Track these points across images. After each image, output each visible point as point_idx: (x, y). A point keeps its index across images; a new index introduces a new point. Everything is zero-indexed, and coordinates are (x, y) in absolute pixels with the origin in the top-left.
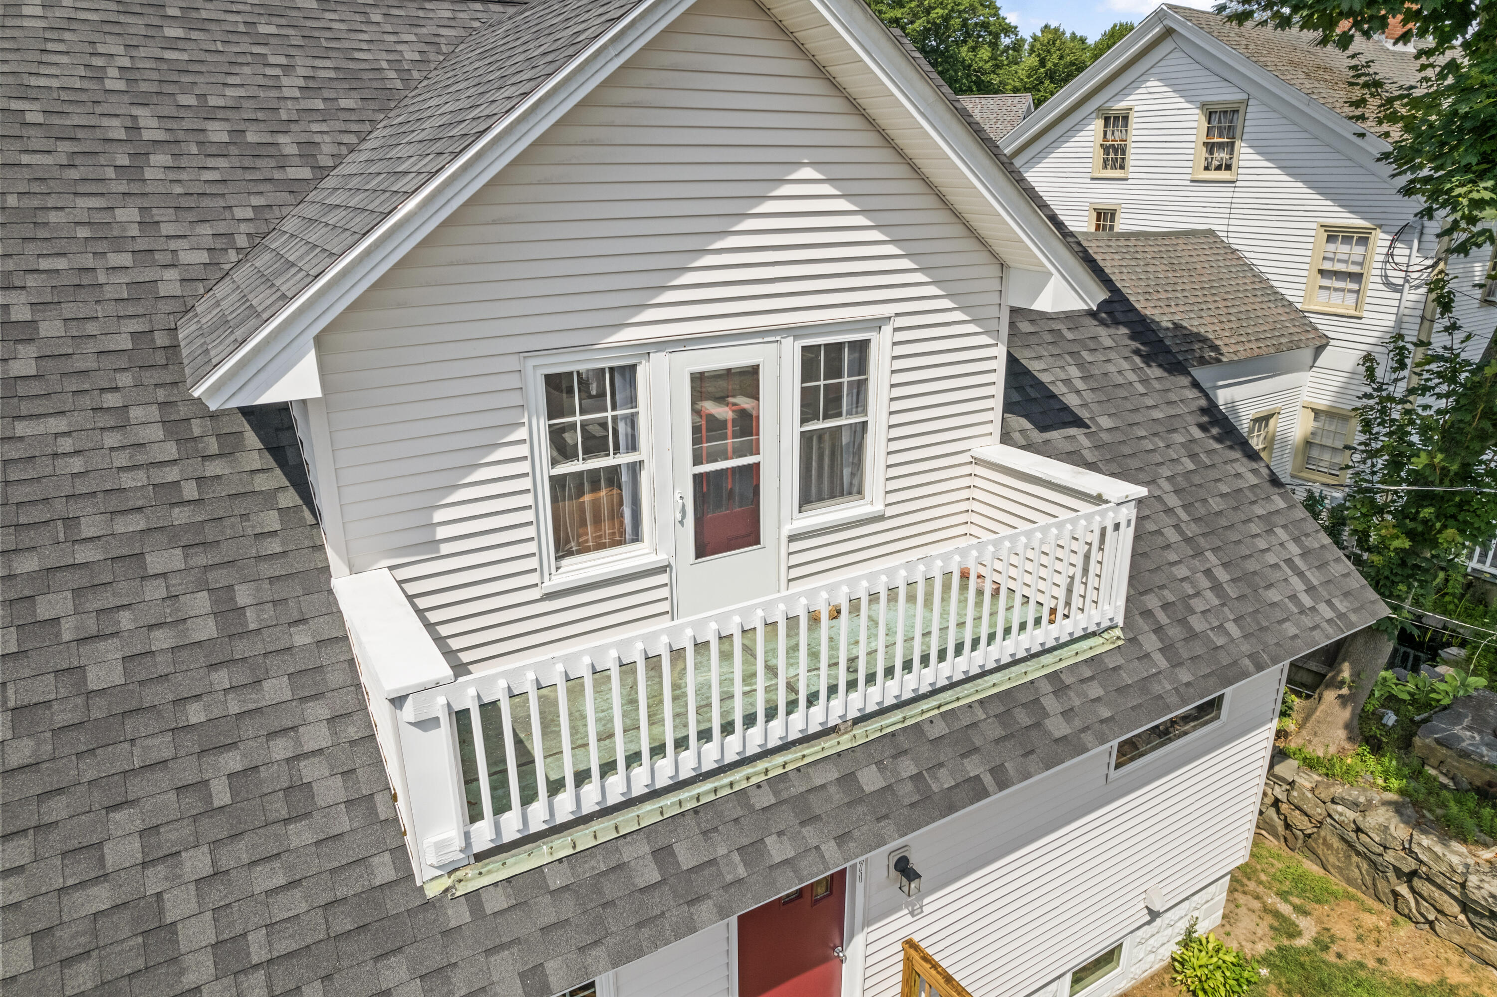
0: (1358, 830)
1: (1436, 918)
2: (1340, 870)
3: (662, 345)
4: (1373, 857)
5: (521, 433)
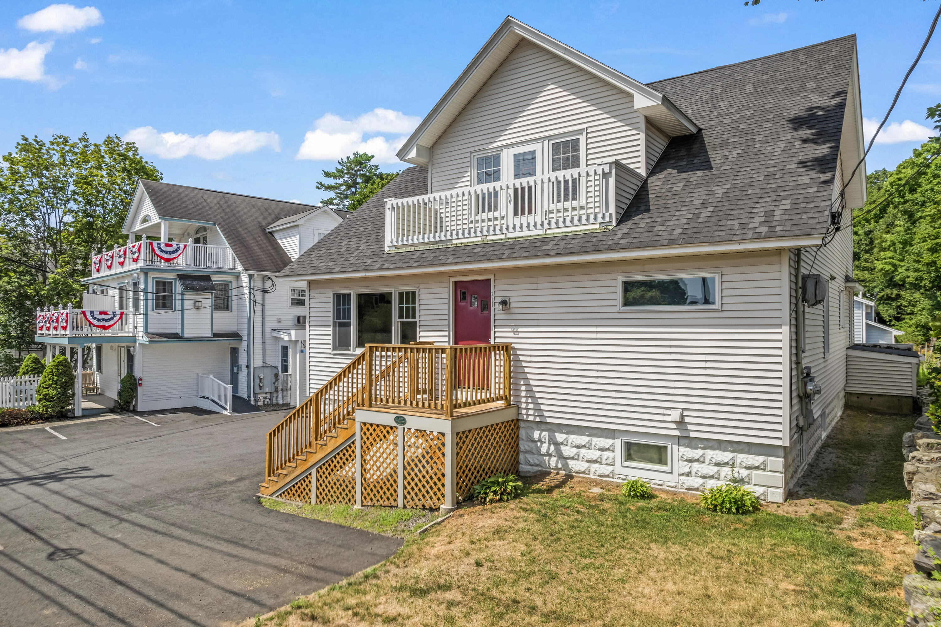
3: (506, 146)
5: (469, 174)
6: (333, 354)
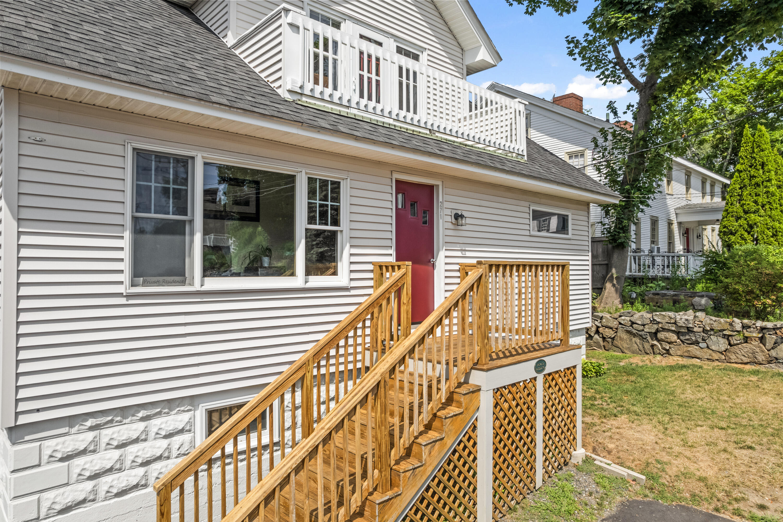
0: (633, 323)
1: (670, 347)
2: (628, 348)
3: (351, 18)
4: (640, 333)
6: (129, 296)
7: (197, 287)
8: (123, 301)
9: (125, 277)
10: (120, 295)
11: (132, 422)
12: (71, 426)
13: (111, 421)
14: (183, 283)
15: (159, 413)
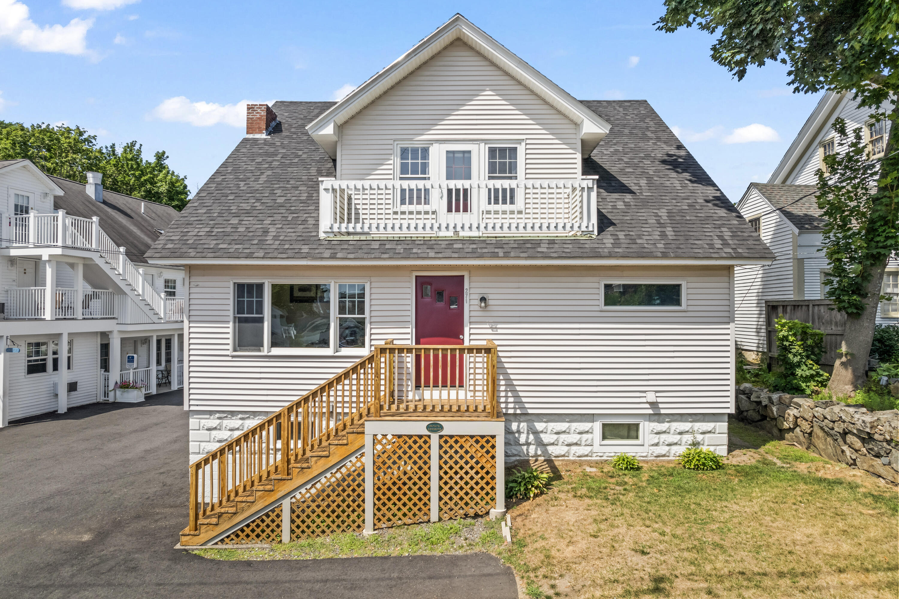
0: (824, 417)
1: (856, 457)
2: (824, 450)
3: (437, 141)
4: (831, 432)
5: (391, 162)
6: (233, 357)
7: (265, 353)
8: (230, 359)
9: (230, 347)
10: (228, 356)
11: (236, 419)
12: (211, 415)
13: (226, 417)
14: (260, 351)
15: (249, 418)
